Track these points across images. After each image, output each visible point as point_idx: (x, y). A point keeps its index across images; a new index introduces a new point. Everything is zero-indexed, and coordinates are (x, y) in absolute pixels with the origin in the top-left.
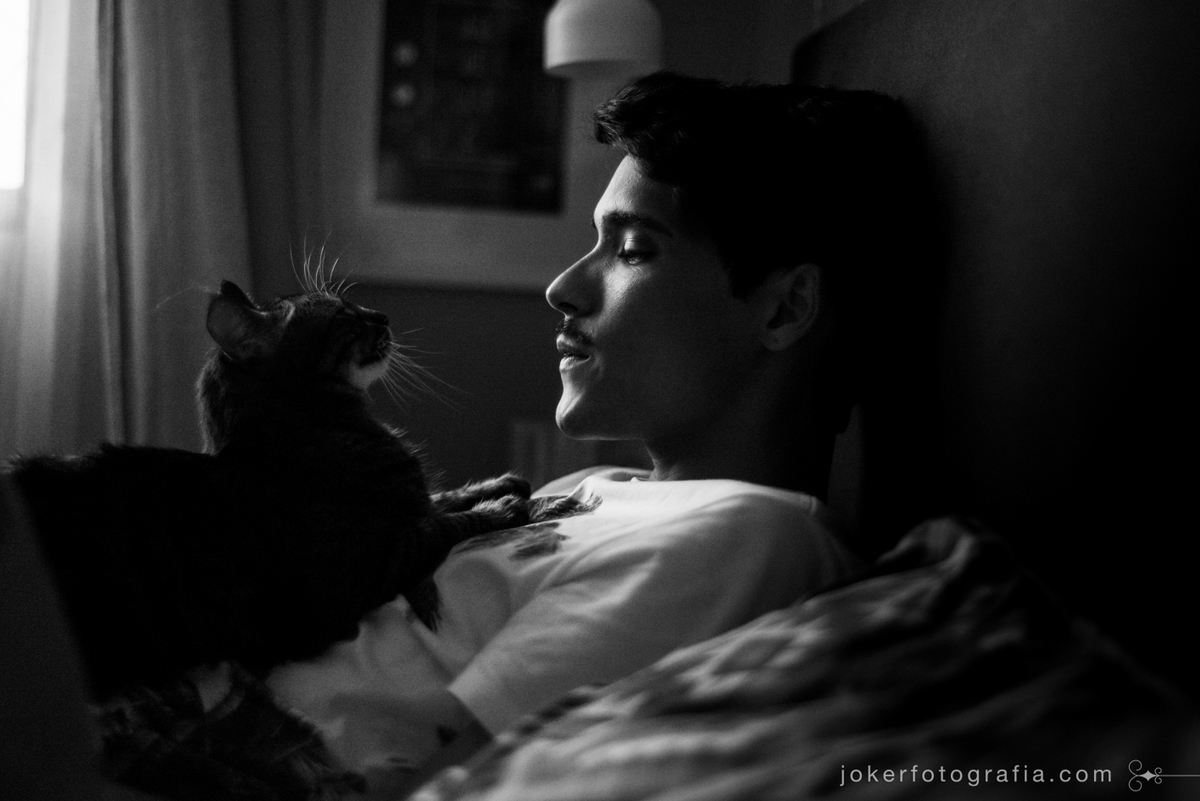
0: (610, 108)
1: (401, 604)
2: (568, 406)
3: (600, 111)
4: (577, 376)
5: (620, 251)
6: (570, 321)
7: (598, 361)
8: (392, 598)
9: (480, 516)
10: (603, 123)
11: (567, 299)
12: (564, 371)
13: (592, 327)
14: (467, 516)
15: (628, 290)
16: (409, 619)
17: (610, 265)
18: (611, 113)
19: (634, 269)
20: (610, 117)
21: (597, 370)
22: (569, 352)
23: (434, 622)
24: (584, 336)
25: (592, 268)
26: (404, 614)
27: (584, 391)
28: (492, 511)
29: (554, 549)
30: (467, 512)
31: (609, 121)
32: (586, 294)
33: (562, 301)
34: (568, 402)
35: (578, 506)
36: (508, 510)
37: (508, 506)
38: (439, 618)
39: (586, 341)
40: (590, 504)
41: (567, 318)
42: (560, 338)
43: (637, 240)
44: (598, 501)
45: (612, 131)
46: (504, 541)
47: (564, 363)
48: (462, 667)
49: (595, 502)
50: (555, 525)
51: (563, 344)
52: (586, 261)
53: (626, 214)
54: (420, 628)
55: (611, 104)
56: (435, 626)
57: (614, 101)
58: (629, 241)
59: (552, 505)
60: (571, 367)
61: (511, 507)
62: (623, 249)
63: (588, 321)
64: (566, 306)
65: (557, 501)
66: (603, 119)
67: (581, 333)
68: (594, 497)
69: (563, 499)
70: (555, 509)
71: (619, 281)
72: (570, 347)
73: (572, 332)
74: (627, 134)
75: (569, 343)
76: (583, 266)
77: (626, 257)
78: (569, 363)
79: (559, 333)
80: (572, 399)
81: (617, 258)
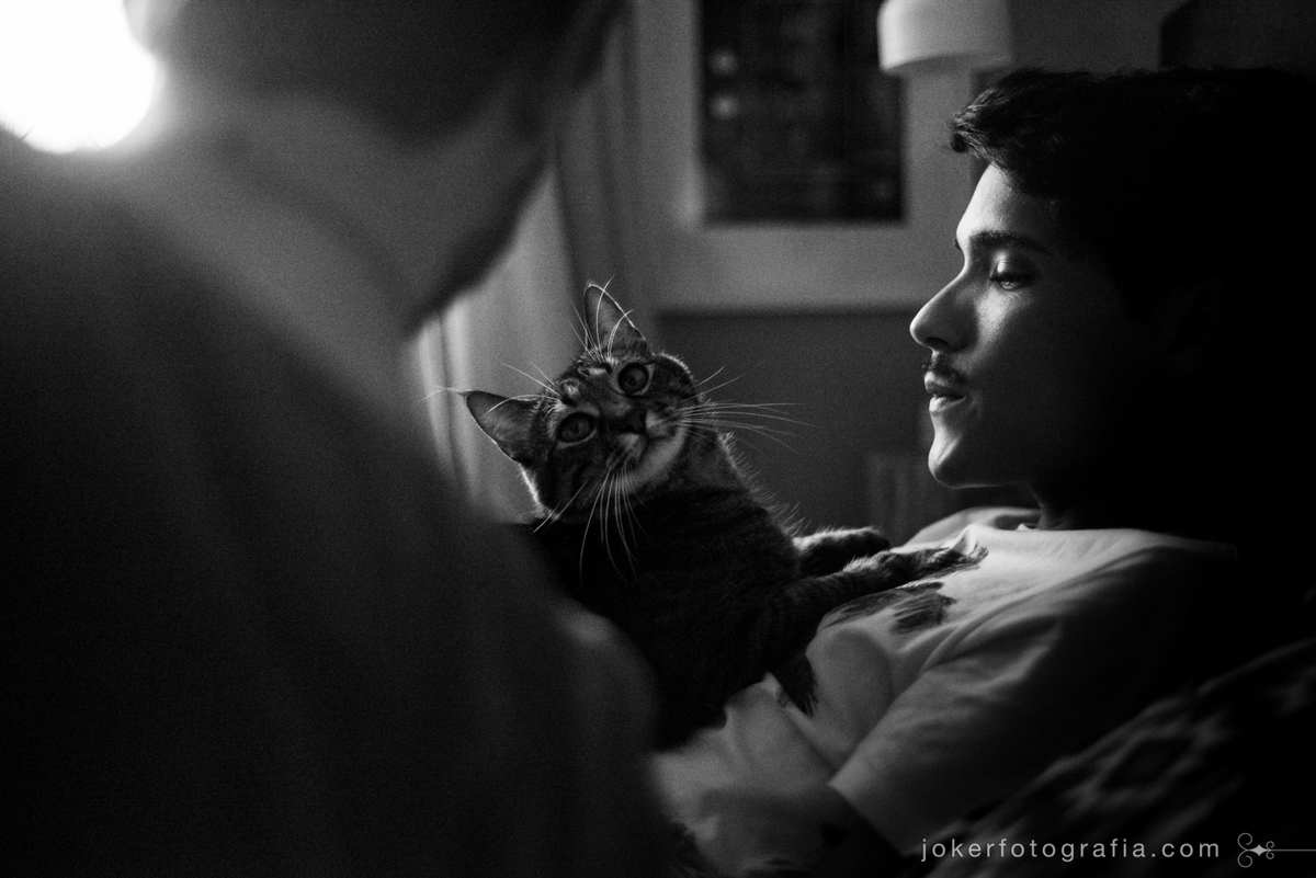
0: (969, 115)
1: (771, 685)
2: (943, 453)
3: (959, 120)
4: (950, 419)
5: (991, 274)
6: (940, 357)
7: (976, 401)
8: (759, 679)
9: (852, 577)
10: (963, 133)
11: (935, 334)
12: (936, 414)
13: (966, 363)
14: (840, 579)
15: (1005, 319)
16: (781, 704)
17: (982, 291)
18: (971, 121)
19: (1011, 295)
20: (970, 125)
21: (975, 412)
22: (940, 392)
23: (809, 704)
24: (957, 374)
25: (961, 297)
26: (775, 697)
27: (961, 435)
28: (867, 570)
29: (939, 618)
30: (838, 574)
31: (969, 131)
32: (957, 326)
33: (929, 336)
34: (940, 448)
35: (961, 559)
36: (885, 568)
37: (883, 565)
38: (816, 700)
39: (961, 379)
40: (974, 556)
41: (935, 354)
42: (929, 377)
43: (1010, 262)
44: (983, 553)
45: (973, 141)
46: (881, 607)
47: (935, 404)
48: (845, 757)
49: (980, 554)
50: (938, 585)
51: (932, 384)
52: (952, 288)
53: (997, 233)
54: (795, 712)
55: (970, 110)
56: (811, 711)
57: (973, 107)
58: (1001, 262)
59: (932, 560)
60: (944, 408)
61: (888, 565)
62: (996, 270)
63: (960, 356)
64: (934, 341)
65: (937, 555)
66: (962, 128)
67: (954, 371)
68: (979, 548)
69: (943, 552)
70: (935, 564)
71: (994, 309)
72: (940, 387)
73: (942, 369)
74: (992, 143)
75: (940, 382)
76: (950, 294)
77: (999, 280)
78: (942, 404)
79: (926, 370)
80: (947, 444)
81: (988, 282)
